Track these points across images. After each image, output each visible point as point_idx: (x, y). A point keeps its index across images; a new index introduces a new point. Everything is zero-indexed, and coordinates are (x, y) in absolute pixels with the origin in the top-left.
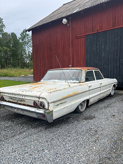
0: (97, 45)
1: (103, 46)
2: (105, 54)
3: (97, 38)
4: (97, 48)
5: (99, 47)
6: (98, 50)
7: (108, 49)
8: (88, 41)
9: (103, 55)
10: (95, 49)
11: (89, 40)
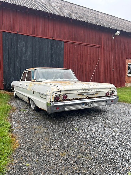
0: (17, 47)
1: (24, 50)
2: (26, 58)
3: (18, 40)
4: (17, 50)
5: (20, 50)
6: (19, 53)
7: (29, 53)
8: (6, 40)
9: (24, 58)
10: (16, 50)
11: (8, 39)
